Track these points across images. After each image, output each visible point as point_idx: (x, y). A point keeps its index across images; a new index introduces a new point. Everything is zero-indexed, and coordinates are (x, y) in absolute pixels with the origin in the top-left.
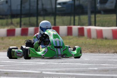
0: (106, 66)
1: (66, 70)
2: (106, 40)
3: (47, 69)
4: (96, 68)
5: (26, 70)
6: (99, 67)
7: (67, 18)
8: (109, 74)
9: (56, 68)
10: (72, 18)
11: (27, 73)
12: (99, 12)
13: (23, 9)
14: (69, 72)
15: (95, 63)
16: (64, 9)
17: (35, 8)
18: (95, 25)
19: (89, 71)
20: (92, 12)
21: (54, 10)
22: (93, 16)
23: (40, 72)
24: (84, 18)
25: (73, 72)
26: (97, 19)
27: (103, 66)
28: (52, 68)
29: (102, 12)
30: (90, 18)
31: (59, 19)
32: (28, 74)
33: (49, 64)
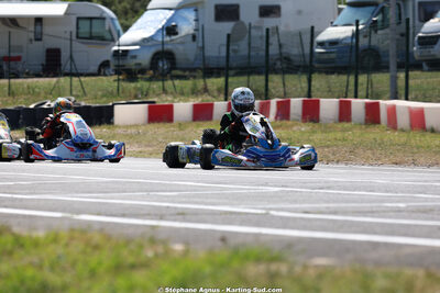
0: (426, 200)
1: (327, 208)
2: (433, 135)
3: (283, 206)
4: (402, 205)
5: (232, 205)
6: (411, 202)
7: (338, 80)
8: (433, 219)
9: (304, 202)
10: (352, 78)
11: (231, 213)
12: (418, 66)
13: (231, 54)
14: (335, 213)
15: (402, 192)
16: (333, 56)
17: (263, 53)
18: (407, 99)
19: (384, 211)
20: (400, 66)
21: (308, 59)
22: (402, 75)
23: (264, 212)
24: (381, 79)
25: (345, 213)
26: (411, 82)
27: (419, 199)
28: (295, 202)
29: (425, 66)
30: (394, 80)
31: (319, 81)
32: (233, 216)
33: (288, 192)
